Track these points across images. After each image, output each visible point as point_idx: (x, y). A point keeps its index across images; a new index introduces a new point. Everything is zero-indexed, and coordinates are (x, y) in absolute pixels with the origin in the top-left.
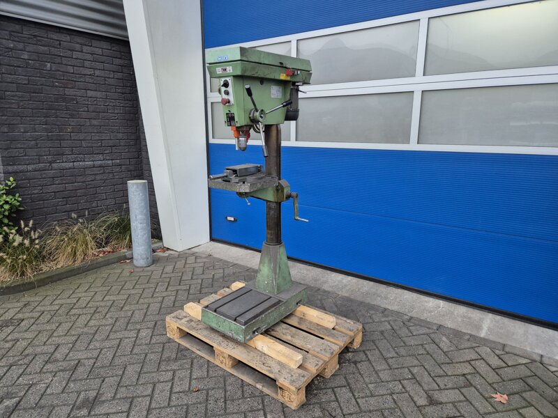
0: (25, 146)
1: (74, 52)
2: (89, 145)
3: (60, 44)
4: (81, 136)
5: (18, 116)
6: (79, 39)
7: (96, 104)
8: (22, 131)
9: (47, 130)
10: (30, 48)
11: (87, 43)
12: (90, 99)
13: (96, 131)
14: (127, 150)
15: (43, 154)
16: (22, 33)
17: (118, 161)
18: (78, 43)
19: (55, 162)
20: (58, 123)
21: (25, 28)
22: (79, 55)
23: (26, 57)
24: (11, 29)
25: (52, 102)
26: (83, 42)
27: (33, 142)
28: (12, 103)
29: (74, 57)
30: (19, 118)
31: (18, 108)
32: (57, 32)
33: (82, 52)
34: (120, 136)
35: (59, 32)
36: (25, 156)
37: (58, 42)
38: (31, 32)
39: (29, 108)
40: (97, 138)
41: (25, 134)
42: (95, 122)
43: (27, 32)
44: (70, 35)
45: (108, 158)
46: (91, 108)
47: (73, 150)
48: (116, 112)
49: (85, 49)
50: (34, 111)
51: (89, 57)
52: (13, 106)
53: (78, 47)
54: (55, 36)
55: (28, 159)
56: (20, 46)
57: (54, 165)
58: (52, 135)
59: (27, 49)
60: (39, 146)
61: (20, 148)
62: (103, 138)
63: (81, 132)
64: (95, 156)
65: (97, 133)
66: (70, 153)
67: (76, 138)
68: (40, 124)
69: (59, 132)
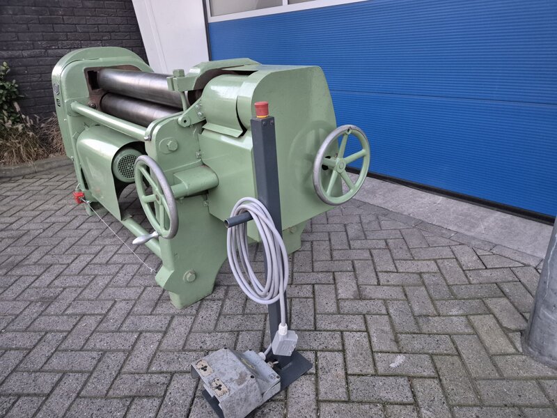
0: (16, 30)
2: (86, 30)
4: (74, 20)
8: (11, 13)
9: (37, 13)
13: (90, 14)
14: (127, 37)
15: (37, 39)
19: (50, 48)
20: (48, 5)
27: (25, 26)
34: (118, 20)
36: (18, 40)
40: (93, 22)
41: (14, 16)
42: (89, 4)
47: (67, 35)
55: (21, 45)
57: (49, 51)
58: (43, 18)
60: (31, 30)
61: (11, 32)
62: (100, 22)
63: (74, 15)
64: (93, 42)
65: (93, 16)
66: (65, 39)
67: (69, 22)
68: (28, 6)
69: (50, 15)
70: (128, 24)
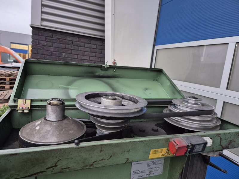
1: (80, 47)
3: (72, 43)
6: (83, 40)
10: (56, 45)
11: (88, 42)
16: (53, 37)
18: (83, 42)
21: (54, 35)
22: (82, 49)
23: (52, 50)
24: (46, 35)
26: (86, 42)
29: (79, 50)
32: (72, 36)
33: (84, 47)
35: (73, 36)
37: (72, 42)
38: (57, 37)
43: (55, 36)
44: (79, 38)
49: (86, 45)
51: (88, 50)
53: (82, 44)
54: (70, 38)
56: (50, 44)
59: (54, 45)
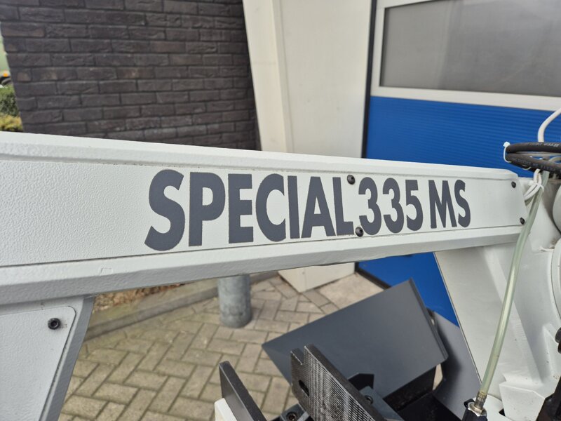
0: (62, 105)
2: (169, 100)
4: (154, 85)
5: (46, 52)
7: (180, 26)
8: (55, 77)
9: (97, 76)
12: (169, 17)
13: (179, 75)
14: (230, 108)
15: (93, 117)
17: (216, 126)
20: (115, 63)
25: (102, 24)
27: (75, 98)
28: (34, 29)
30: (47, 55)
31: (44, 37)
34: (220, 82)
36: (63, 120)
39: (63, 37)
40: (181, 87)
41: (59, 83)
42: (178, 59)
45: (200, 121)
46: (171, 33)
47: (141, 109)
48: (214, 38)
50: (73, 41)
52: (35, 34)
55: (68, 128)
58: (105, 84)
60: (85, 103)
61: (54, 108)
62: (192, 87)
63: (154, 78)
64: (179, 118)
65: (182, 78)
66: (138, 114)
67: (146, 89)
68: (84, 66)
69: (118, 79)
70: (233, 88)
